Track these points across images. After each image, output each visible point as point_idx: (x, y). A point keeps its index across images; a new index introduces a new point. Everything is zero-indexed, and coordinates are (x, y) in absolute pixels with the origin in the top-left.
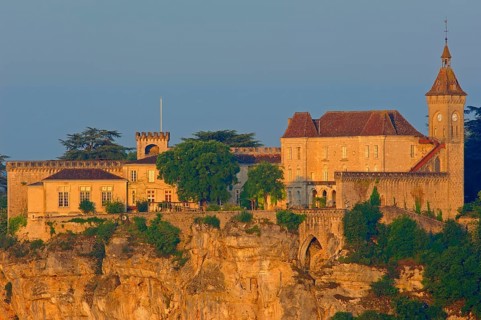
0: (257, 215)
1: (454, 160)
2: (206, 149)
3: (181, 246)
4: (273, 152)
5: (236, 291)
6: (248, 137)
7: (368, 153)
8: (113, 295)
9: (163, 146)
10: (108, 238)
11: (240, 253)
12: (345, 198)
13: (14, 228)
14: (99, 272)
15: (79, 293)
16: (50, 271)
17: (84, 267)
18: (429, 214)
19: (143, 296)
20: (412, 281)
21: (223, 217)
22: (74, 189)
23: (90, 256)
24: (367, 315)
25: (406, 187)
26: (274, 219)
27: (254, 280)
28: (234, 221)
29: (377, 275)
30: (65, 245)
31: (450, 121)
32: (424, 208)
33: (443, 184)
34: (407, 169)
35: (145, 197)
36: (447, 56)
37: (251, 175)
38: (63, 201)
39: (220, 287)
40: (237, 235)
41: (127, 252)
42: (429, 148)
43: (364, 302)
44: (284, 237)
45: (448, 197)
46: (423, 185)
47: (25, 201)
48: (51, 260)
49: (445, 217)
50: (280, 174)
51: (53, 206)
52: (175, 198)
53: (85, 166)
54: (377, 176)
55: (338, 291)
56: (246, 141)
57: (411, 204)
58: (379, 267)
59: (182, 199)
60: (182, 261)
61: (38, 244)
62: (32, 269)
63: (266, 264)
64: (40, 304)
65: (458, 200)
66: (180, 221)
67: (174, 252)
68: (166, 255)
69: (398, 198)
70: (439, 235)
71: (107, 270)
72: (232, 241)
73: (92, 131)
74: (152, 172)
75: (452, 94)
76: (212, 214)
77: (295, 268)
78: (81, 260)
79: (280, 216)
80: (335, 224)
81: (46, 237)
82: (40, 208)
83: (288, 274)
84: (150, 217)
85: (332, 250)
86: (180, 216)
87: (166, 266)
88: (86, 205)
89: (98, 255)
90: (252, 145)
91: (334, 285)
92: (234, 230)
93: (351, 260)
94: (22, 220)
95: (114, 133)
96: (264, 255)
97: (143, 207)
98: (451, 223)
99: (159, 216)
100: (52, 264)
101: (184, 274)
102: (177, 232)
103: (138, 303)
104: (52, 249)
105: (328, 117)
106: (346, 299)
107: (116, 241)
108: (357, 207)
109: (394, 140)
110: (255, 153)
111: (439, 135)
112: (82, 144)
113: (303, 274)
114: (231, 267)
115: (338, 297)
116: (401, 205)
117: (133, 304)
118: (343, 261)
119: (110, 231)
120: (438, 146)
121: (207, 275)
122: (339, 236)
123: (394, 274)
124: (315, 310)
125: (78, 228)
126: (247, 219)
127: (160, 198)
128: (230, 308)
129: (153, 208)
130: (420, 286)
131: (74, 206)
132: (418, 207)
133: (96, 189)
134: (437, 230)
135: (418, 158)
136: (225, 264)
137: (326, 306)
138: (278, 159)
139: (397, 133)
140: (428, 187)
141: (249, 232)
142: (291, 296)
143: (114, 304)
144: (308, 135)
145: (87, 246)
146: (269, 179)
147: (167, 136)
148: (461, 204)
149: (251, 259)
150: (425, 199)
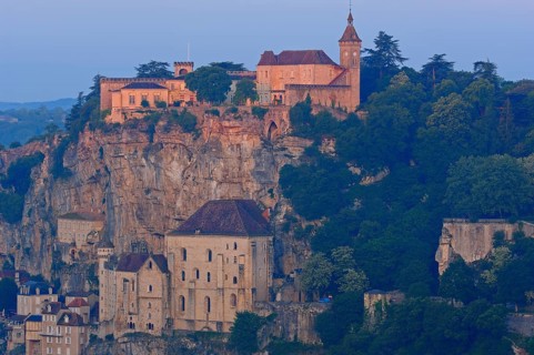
0: (241, 108)
1: (355, 78)
2: (213, 71)
3: (198, 126)
4: (251, 74)
5: (228, 152)
6: (240, 65)
7: (306, 74)
8: (159, 154)
9: (189, 70)
10: (156, 121)
11: (231, 131)
12: (290, 99)
13: (104, 116)
14: (151, 141)
15: (140, 153)
16: (124, 140)
17: (144, 138)
18: (340, 109)
19: (176, 155)
20: (329, 147)
21: (221, 110)
22: (138, 94)
23: (146, 132)
24: (303, 166)
25: (326, 93)
26: (250, 111)
27: (238, 145)
28: (228, 112)
29: (309, 143)
30: (133, 125)
31: (352, 55)
32: (337, 106)
33: (348, 92)
34: (327, 83)
35: (179, 99)
36: (350, 19)
37: (238, 85)
38: (132, 100)
39: (220, 150)
40: (229, 120)
41: (167, 130)
42: (340, 72)
43: (300, 159)
44: (256, 121)
45: (351, 100)
46: (336, 92)
47: (110, 101)
48: (125, 134)
49: (348, 111)
50: (255, 86)
51: (126, 103)
52: (195, 99)
53: (144, 81)
54: (310, 87)
55: (286, 152)
56: (239, 68)
57: (329, 103)
58: (310, 139)
59: (199, 99)
60: (198, 135)
61: (118, 125)
62: (114, 139)
63: (245, 137)
64: (118, 159)
65: (356, 101)
66: (197, 111)
67: (193, 129)
68: (189, 131)
69: (321, 100)
70: (345, 121)
71: (156, 140)
72: (227, 124)
73: (154, 63)
74: (183, 85)
75: (354, 41)
76: (215, 108)
77: (262, 139)
78: (141, 134)
79: (254, 109)
80: (285, 114)
81: (122, 121)
82: (119, 105)
83: (258, 142)
84: (180, 110)
85: (283, 129)
86: (197, 109)
87: (189, 138)
88: (145, 103)
89: (151, 132)
90: (242, 70)
91: (284, 149)
92: (227, 117)
93: (293, 135)
94: (108, 112)
95: (166, 64)
96: (244, 131)
97: (177, 104)
98: (351, 114)
99: (185, 109)
100: (125, 136)
101: (199, 142)
102: (195, 118)
103: (173, 158)
104: (125, 128)
105: (284, 53)
106: (291, 157)
107: (161, 123)
108: (297, 105)
109: (320, 67)
110: (242, 74)
111: (346, 64)
112: (147, 70)
113: (266, 143)
114: (226, 138)
115: (286, 155)
116: (323, 104)
117: (170, 159)
118: (289, 135)
119: (157, 118)
120: (345, 70)
121: (212, 143)
122: (287, 120)
123: (318, 143)
124: (273, 163)
125: (139, 116)
126: (235, 111)
127: (187, 99)
128: (225, 162)
129: (183, 104)
130: (333, 150)
131: (138, 104)
132: (333, 105)
133: (151, 94)
134: (344, 118)
135: (333, 77)
136: (223, 137)
137: (279, 161)
138: (255, 77)
139: (322, 63)
140: (339, 94)
141: (236, 118)
142: (259, 155)
143: (159, 159)
144: (272, 64)
145: (145, 126)
146: (248, 88)
147: (191, 64)
148: (358, 104)
149: (237, 134)
150: (337, 100)
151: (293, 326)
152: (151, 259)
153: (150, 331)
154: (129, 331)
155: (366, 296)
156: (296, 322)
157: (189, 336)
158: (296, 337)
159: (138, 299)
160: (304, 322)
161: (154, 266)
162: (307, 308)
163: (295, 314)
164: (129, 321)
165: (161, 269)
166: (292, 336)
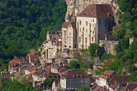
151: (109, 49)
152: (70, 24)
153: (70, 48)
154: (65, 48)
155: (130, 39)
156: (110, 47)
157: (81, 51)
158: (110, 52)
159: (67, 37)
160: (112, 47)
161: (71, 26)
162: (113, 43)
163: (110, 44)
164: (65, 45)
165: (73, 27)
166: (108, 52)
